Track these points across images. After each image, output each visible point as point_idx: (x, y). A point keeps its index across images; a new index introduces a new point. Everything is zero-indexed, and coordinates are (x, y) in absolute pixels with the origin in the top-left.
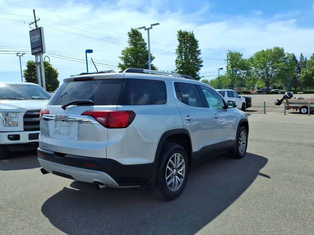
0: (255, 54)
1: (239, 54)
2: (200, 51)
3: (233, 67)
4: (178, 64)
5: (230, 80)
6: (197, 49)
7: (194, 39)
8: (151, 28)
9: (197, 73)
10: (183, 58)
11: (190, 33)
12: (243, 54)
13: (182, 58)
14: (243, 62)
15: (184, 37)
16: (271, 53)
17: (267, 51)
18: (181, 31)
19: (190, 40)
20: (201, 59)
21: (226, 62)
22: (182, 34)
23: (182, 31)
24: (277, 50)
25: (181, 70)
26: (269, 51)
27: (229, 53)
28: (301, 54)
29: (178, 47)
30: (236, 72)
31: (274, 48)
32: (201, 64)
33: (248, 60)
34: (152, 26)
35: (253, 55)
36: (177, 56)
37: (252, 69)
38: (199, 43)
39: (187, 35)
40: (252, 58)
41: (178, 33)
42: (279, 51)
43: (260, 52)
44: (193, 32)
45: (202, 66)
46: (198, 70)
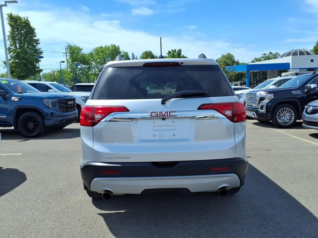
0: (93, 50)
1: (79, 48)
2: (38, 40)
3: (73, 61)
4: (12, 53)
5: (71, 74)
6: (35, 38)
7: (30, 26)
8: (6, 5)
9: (37, 65)
10: (18, 47)
11: (24, 18)
12: (83, 48)
13: (16, 46)
14: (83, 56)
15: (16, 22)
16: (109, 49)
17: (105, 47)
18: (11, 15)
19: (25, 26)
20: (41, 50)
21: (65, 55)
22: (13, 18)
23: (13, 15)
24: (114, 48)
25: (17, 61)
26: (107, 48)
27: (68, 46)
28: (133, 54)
29: (10, 33)
30: (77, 66)
31: (111, 45)
32: (41, 55)
33: (88, 54)
34: (7, 4)
35: (92, 50)
36: (10, 43)
37: (92, 64)
38: (35, 31)
39: (20, 20)
40: (92, 53)
41: (8, 16)
42: (116, 48)
43: (98, 47)
44: (27, 18)
45: (42, 57)
46: (38, 61)
